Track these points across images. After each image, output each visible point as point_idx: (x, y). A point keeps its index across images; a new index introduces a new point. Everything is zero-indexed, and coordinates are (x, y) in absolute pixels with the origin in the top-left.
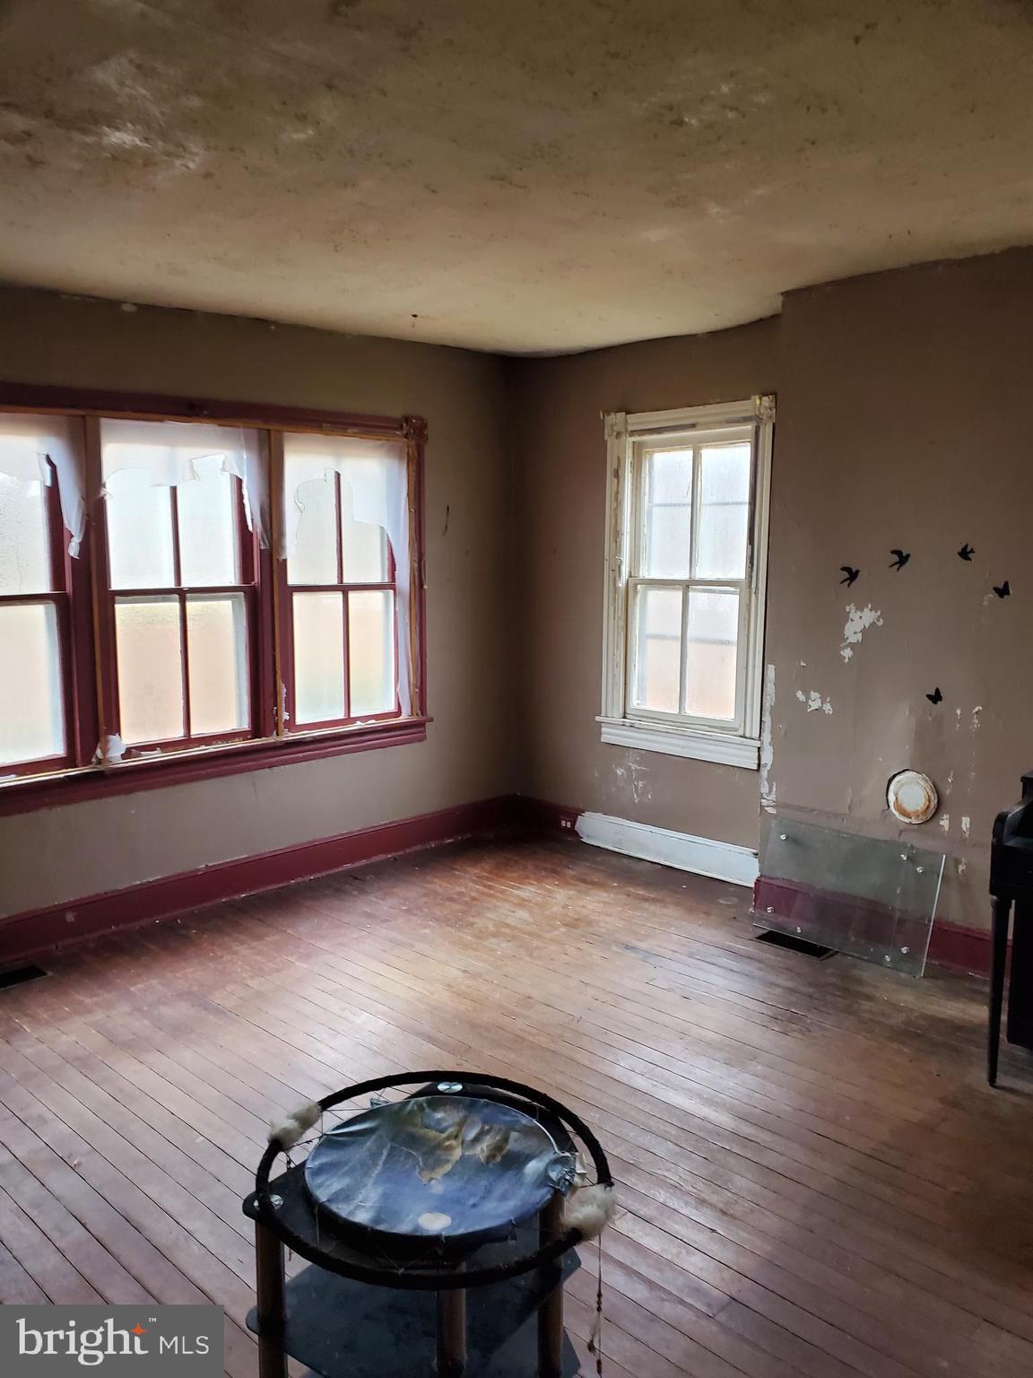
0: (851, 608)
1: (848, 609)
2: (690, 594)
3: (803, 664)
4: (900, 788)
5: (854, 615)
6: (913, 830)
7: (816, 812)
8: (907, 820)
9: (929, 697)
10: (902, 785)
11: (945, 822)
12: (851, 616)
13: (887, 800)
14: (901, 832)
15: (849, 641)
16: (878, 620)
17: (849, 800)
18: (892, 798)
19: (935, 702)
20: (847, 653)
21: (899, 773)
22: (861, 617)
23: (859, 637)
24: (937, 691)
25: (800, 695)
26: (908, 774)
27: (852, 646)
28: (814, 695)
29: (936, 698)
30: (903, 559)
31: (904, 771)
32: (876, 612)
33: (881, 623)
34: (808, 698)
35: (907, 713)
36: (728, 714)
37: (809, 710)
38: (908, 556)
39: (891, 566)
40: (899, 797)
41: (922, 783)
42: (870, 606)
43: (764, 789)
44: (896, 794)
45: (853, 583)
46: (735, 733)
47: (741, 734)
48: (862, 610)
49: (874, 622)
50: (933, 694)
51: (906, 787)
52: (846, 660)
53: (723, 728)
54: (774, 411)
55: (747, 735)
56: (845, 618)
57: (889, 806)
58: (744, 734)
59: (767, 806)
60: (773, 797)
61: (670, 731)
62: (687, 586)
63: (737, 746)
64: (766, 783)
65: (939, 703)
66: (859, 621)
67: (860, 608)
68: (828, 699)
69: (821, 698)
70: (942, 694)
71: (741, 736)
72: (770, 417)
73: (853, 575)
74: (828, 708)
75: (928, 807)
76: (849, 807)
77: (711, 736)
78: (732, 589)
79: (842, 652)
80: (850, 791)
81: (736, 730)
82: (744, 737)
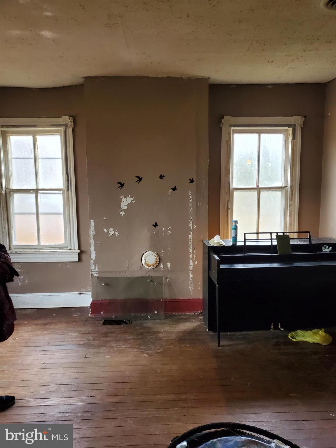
0: (122, 197)
1: (121, 197)
2: (38, 195)
3: (105, 218)
4: (146, 258)
5: (124, 199)
6: (152, 271)
7: (115, 272)
8: (150, 268)
9: (153, 225)
10: (147, 256)
11: (162, 266)
12: (123, 200)
13: (142, 262)
14: (147, 272)
15: (123, 209)
16: (133, 201)
17: (128, 265)
18: (143, 261)
19: (155, 227)
20: (122, 213)
21: (145, 252)
22: (126, 200)
23: (127, 207)
24: (156, 223)
25: (105, 230)
26: (148, 252)
27: (124, 210)
28: (111, 229)
29: (156, 225)
30: (140, 179)
31: (147, 251)
32: (132, 198)
33: (134, 202)
34: (108, 231)
35: (146, 232)
36: (62, 242)
37: (109, 235)
38: (142, 178)
39: (136, 182)
40: (146, 261)
41: (154, 254)
42: (129, 196)
43: (93, 267)
44: (145, 260)
45: (122, 188)
46: (66, 249)
47: (70, 249)
48: (127, 198)
49: (131, 201)
50: (155, 224)
51: (148, 256)
52: (122, 216)
53: (60, 248)
54: (73, 123)
55: (72, 249)
56: (121, 201)
57: (142, 264)
58: (71, 249)
59: (94, 274)
60: (97, 270)
61: (36, 252)
62: (36, 191)
63: (70, 254)
64: (93, 265)
65: (157, 227)
66: (126, 202)
67: (126, 197)
68: (117, 230)
69: (113, 230)
70: (157, 224)
71: (69, 250)
72: (71, 125)
73: (122, 185)
74: (117, 234)
75: (157, 262)
76: (128, 268)
77: (57, 251)
78: (59, 192)
79: (120, 213)
80: (127, 262)
81: (67, 247)
82: (71, 250)
